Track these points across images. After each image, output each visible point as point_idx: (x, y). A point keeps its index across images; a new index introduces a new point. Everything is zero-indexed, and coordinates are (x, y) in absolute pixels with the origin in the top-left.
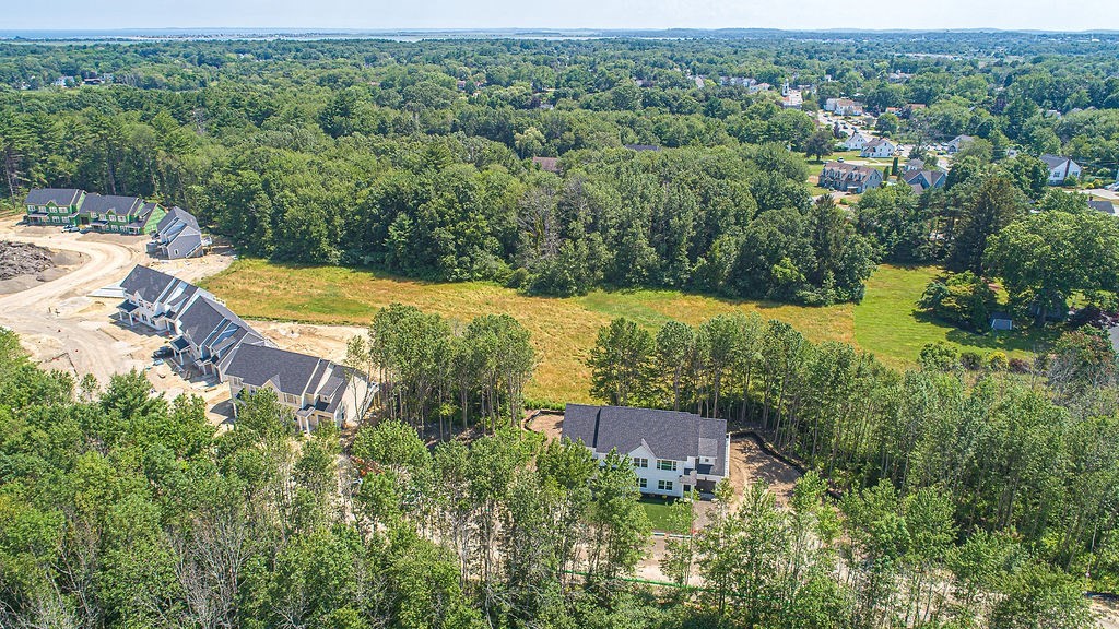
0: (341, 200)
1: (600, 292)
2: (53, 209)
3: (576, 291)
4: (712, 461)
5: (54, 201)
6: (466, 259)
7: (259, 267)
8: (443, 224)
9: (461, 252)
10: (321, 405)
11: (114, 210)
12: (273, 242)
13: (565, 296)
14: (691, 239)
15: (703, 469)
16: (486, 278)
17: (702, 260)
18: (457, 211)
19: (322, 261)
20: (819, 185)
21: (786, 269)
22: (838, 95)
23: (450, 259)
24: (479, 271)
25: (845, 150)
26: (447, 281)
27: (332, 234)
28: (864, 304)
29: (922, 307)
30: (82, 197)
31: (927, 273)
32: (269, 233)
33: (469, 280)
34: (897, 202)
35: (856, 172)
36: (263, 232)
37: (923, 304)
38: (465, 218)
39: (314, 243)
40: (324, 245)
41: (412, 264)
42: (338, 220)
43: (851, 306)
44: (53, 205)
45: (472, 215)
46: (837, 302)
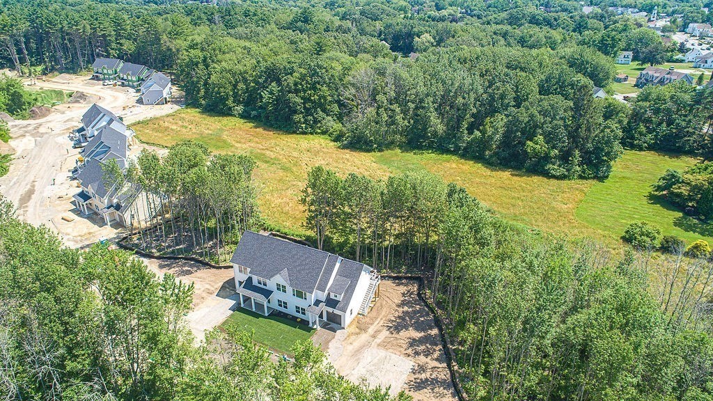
0: (246, 72)
1: (398, 151)
2: (105, 71)
3: (377, 148)
4: (340, 298)
5: (106, 66)
6: (310, 118)
7: (193, 113)
8: (297, 92)
9: (308, 112)
10: (118, 207)
11: (130, 73)
12: (204, 98)
13: (368, 151)
14: (473, 115)
15: (331, 303)
16: (324, 133)
17: (477, 133)
18: (307, 82)
19: (227, 113)
20: (635, 86)
21: (537, 145)
22: (701, 21)
23: (297, 117)
24: (319, 128)
25: (682, 61)
26: (294, 132)
27: (235, 95)
28: (607, 182)
29: (656, 191)
30: (122, 65)
31: (686, 162)
32: (202, 92)
33: (312, 134)
34: (672, 98)
35: (668, 76)
36: (199, 90)
37: (659, 188)
38: (314, 88)
39: (223, 100)
40: (230, 102)
41: (276, 119)
42: (241, 86)
43: (594, 182)
44: (105, 69)
45: (318, 87)
46: (581, 177)
